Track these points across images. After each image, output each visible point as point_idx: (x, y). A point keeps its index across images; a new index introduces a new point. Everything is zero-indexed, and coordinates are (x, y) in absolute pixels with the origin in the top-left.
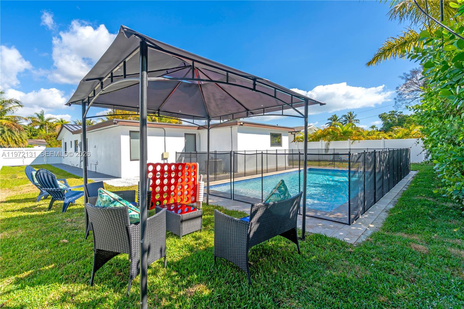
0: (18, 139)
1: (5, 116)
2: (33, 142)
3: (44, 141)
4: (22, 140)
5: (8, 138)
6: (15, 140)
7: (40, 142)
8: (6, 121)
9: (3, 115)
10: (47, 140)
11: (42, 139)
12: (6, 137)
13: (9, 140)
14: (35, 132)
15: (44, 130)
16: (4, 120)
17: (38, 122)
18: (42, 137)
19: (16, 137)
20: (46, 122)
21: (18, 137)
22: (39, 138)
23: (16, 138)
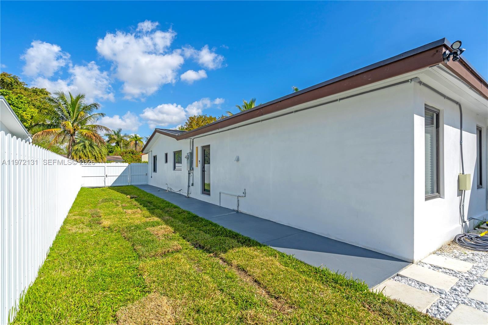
0: (97, 155)
1: (85, 125)
2: (110, 158)
3: (120, 157)
4: (102, 156)
5: (89, 153)
6: (95, 156)
7: (117, 158)
8: (86, 131)
9: (84, 125)
10: (123, 156)
11: (118, 155)
12: (87, 152)
13: (90, 155)
14: (111, 149)
15: (119, 147)
16: (84, 130)
17: (114, 139)
18: (118, 153)
19: (96, 152)
20: (121, 139)
21: (98, 152)
22: (115, 155)
23: (95, 154)
